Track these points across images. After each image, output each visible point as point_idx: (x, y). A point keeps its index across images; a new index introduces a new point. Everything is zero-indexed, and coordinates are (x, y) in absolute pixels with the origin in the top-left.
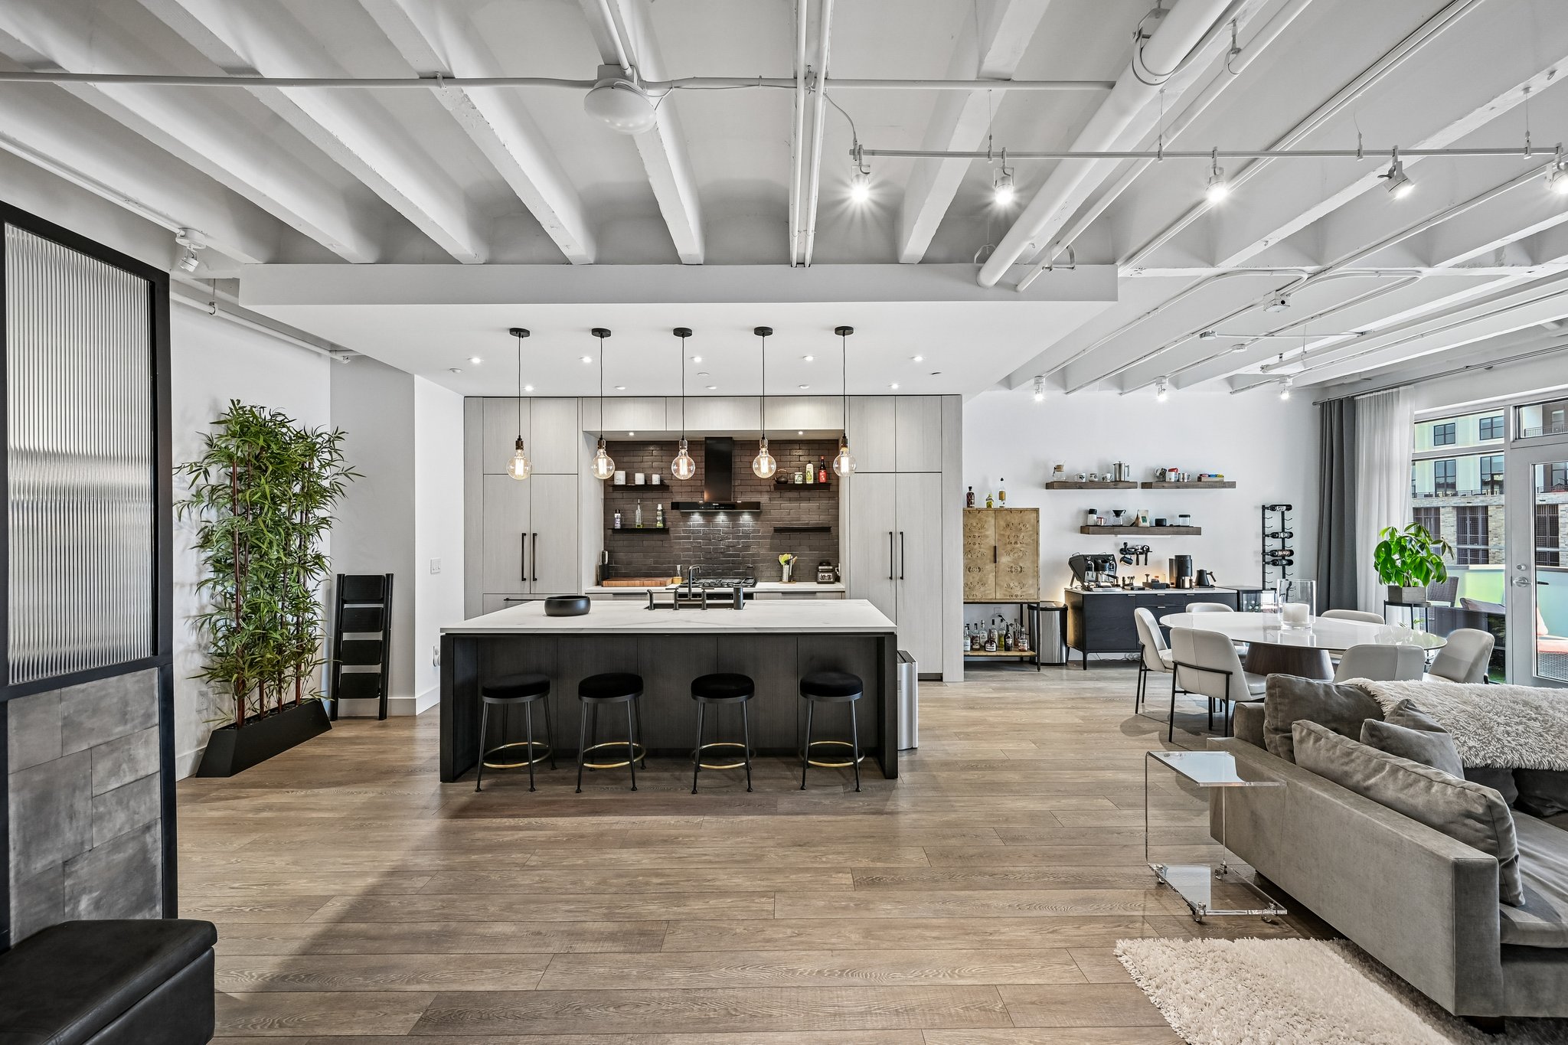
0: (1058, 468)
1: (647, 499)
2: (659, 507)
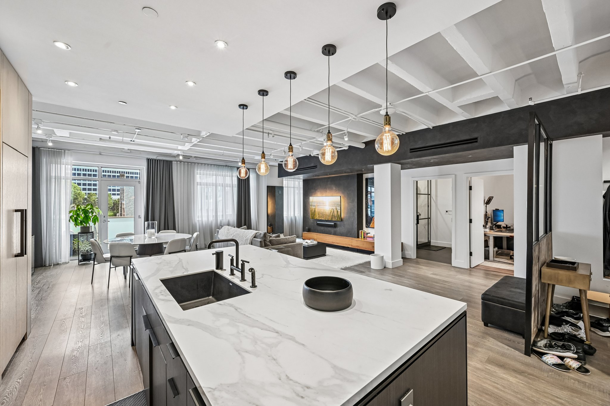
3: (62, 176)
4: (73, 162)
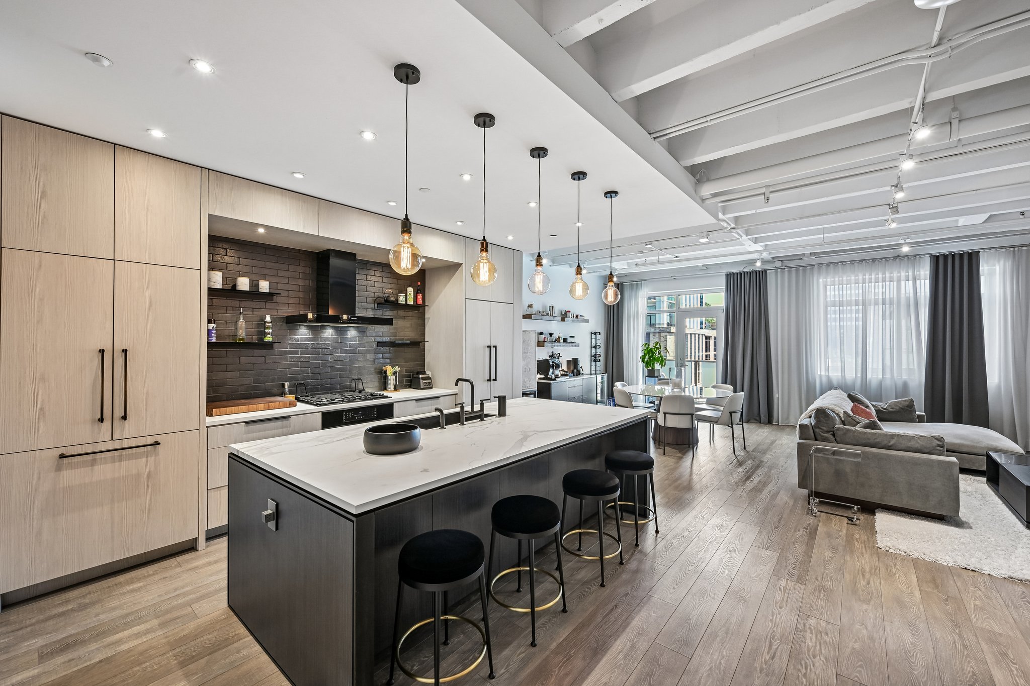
0: (530, 306)
1: (253, 308)
2: (268, 319)
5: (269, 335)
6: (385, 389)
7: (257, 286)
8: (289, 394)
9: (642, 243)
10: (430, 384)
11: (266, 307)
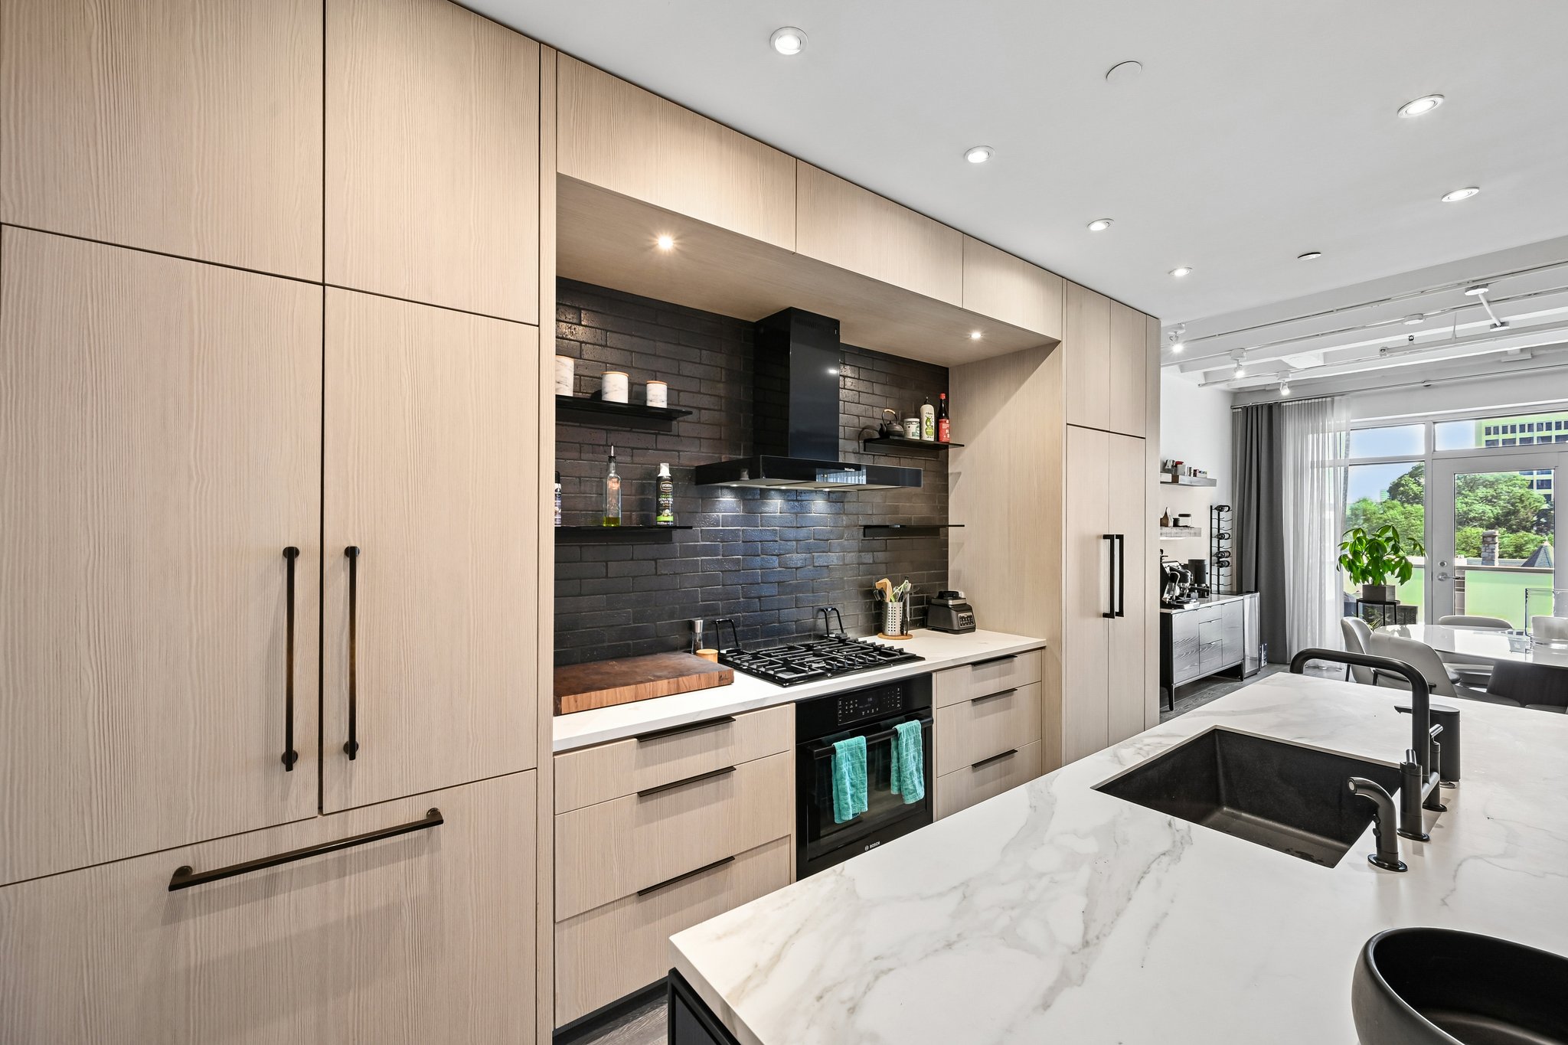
1: (633, 448)
2: (665, 471)
3: (1327, 459)
4: (1352, 421)
5: (667, 511)
6: (878, 628)
7: (643, 395)
8: (704, 648)
9: (1459, 284)
10: (971, 619)
11: (659, 447)
